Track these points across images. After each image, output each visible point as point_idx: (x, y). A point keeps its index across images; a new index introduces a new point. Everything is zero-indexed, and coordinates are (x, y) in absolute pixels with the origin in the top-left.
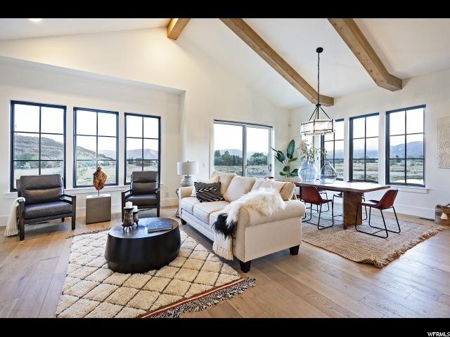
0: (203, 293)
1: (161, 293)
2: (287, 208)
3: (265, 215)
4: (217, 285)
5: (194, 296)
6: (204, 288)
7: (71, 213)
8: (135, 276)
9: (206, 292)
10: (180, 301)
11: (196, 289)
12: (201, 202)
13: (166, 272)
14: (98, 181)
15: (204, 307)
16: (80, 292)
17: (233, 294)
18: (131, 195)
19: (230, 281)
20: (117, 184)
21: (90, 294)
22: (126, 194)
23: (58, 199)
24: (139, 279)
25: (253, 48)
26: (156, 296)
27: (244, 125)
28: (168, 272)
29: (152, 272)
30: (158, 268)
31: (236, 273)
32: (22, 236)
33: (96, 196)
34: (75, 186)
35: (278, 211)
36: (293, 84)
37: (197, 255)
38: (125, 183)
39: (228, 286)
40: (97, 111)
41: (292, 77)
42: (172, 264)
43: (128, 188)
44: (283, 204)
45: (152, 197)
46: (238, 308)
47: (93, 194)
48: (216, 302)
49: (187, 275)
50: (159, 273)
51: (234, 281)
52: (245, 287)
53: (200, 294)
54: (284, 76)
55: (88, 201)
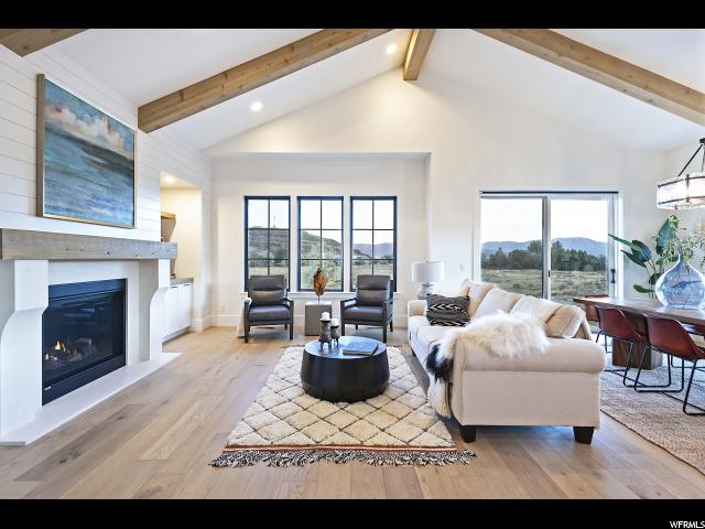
0: (388, 446)
1: (341, 430)
2: (551, 351)
3: (497, 356)
4: (411, 443)
5: (375, 446)
6: (391, 441)
7: (287, 320)
8: (324, 403)
9: (392, 446)
10: (357, 445)
11: (382, 439)
12: (432, 324)
13: (358, 408)
14: (318, 285)
15: (380, 462)
16: (268, 405)
17: (428, 462)
18: (355, 305)
19: (432, 445)
20: (342, 290)
21: (275, 409)
22: (346, 304)
23: (280, 302)
24: (326, 408)
25: (545, 57)
26: (334, 431)
27: (544, 195)
28: (359, 410)
29: (342, 404)
30: (351, 402)
31: (449, 437)
32: (246, 338)
33: (316, 303)
34: (299, 289)
35: (528, 352)
36: (650, 101)
37: (410, 398)
38: (352, 290)
39: (427, 450)
40: (321, 198)
41: (646, 88)
42: (369, 401)
43: (354, 295)
44: (544, 342)
45: (377, 311)
46: (424, 481)
47: (312, 300)
48: (398, 462)
49: (380, 420)
50: (350, 407)
51: (440, 447)
52: (452, 460)
53: (383, 446)
54: (625, 91)
55: (306, 307)
